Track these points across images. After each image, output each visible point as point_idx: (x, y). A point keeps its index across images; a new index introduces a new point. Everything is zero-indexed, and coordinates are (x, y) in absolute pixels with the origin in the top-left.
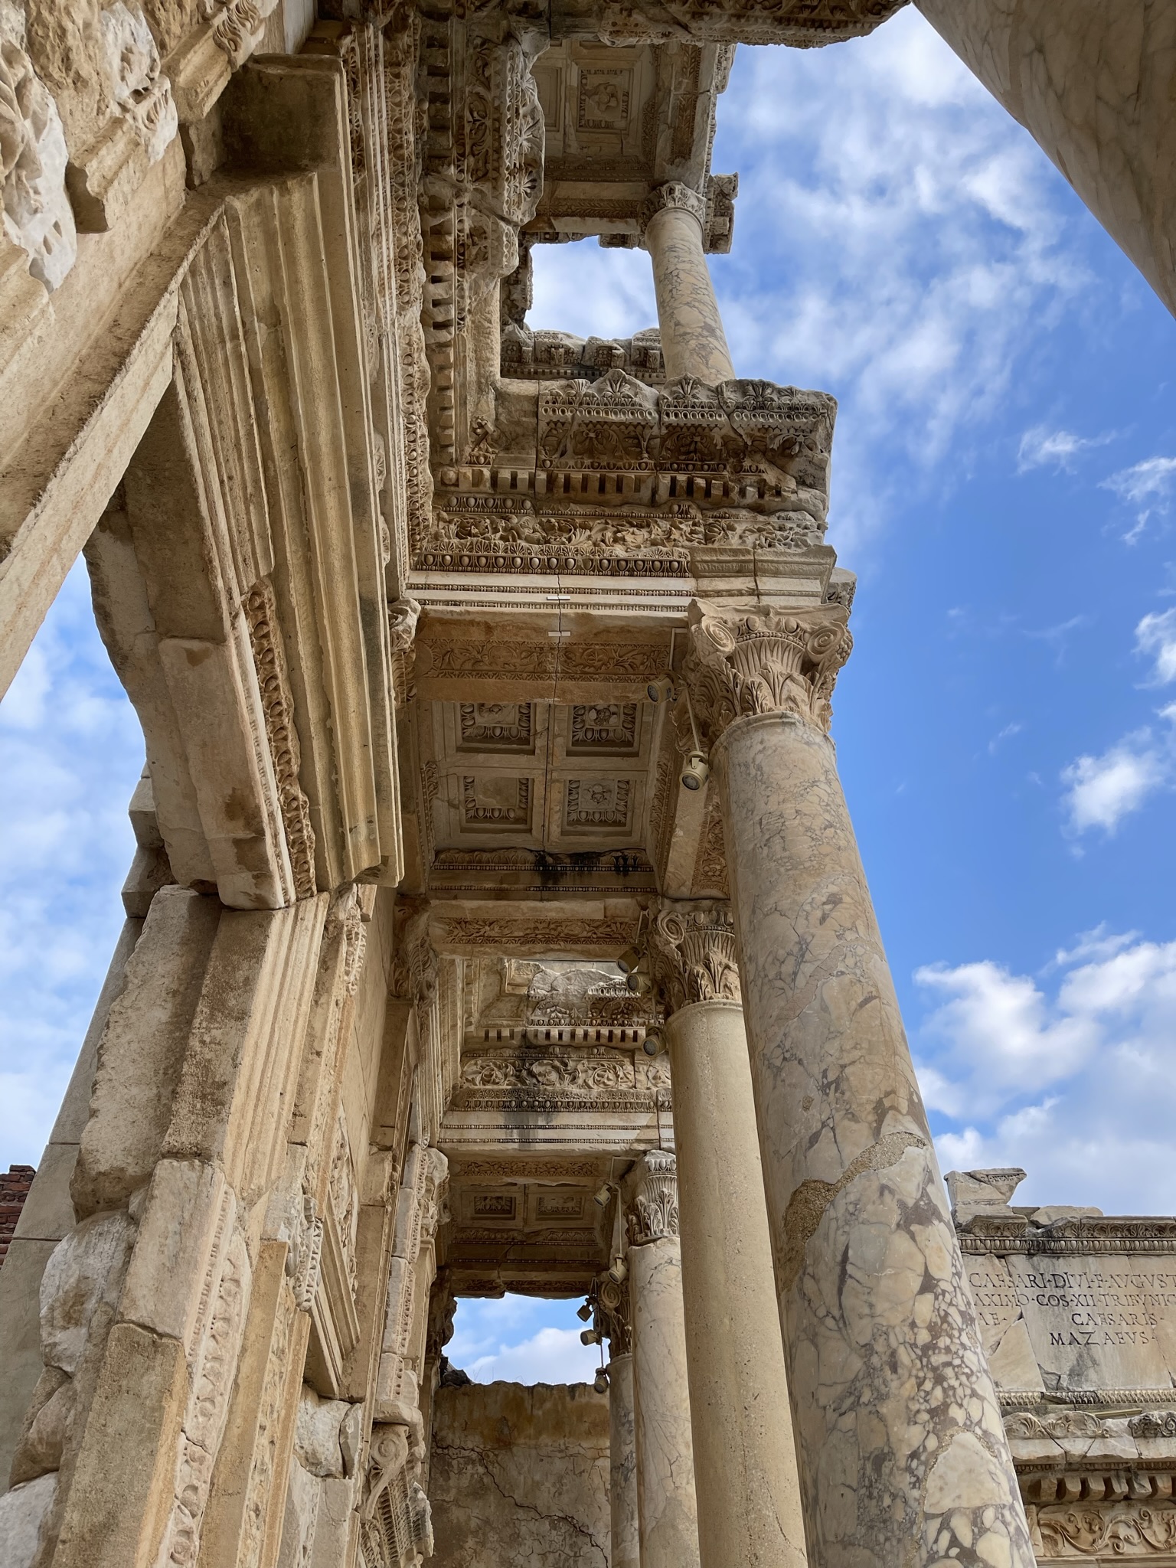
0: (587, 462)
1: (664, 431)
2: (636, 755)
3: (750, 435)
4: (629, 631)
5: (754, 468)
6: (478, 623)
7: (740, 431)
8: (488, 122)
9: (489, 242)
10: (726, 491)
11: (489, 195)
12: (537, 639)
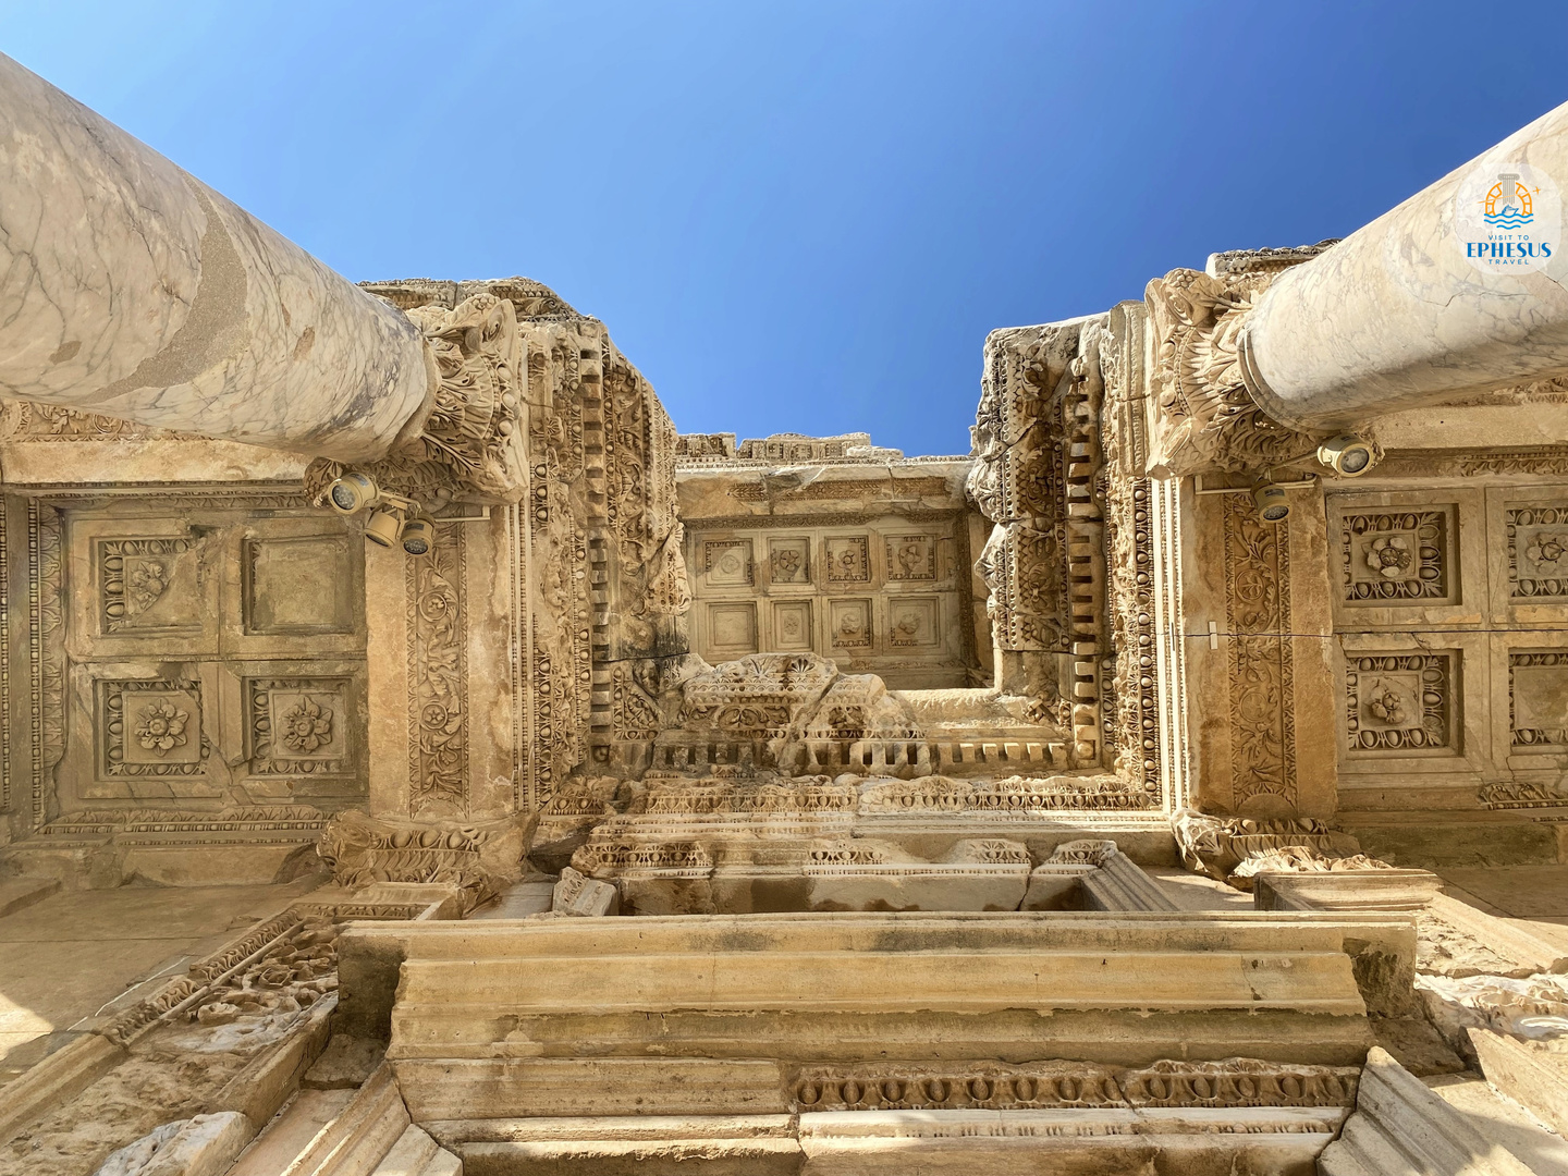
0: (1061, 597)
1: (1027, 515)
2: (1456, 507)
3: (1026, 420)
4: (1205, 548)
5: (1056, 411)
6: (1205, 737)
7: (1021, 432)
8: (742, 707)
9: (844, 707)
10: (1083, 438)
11: (802, 706)
12: (1225, 662)
